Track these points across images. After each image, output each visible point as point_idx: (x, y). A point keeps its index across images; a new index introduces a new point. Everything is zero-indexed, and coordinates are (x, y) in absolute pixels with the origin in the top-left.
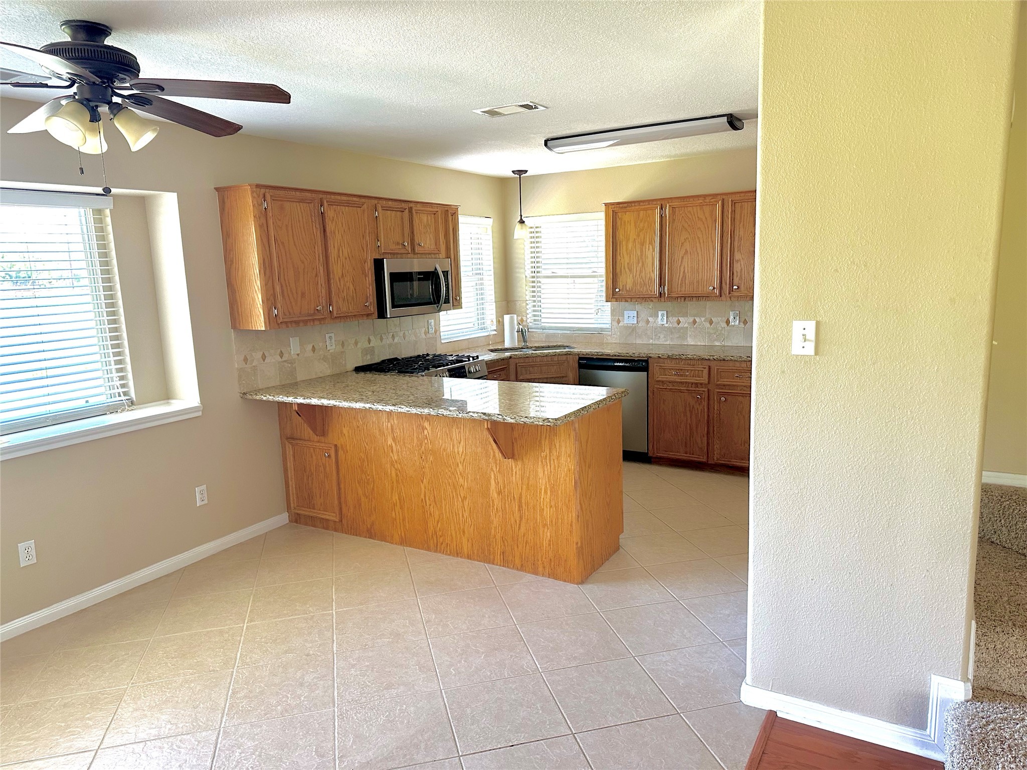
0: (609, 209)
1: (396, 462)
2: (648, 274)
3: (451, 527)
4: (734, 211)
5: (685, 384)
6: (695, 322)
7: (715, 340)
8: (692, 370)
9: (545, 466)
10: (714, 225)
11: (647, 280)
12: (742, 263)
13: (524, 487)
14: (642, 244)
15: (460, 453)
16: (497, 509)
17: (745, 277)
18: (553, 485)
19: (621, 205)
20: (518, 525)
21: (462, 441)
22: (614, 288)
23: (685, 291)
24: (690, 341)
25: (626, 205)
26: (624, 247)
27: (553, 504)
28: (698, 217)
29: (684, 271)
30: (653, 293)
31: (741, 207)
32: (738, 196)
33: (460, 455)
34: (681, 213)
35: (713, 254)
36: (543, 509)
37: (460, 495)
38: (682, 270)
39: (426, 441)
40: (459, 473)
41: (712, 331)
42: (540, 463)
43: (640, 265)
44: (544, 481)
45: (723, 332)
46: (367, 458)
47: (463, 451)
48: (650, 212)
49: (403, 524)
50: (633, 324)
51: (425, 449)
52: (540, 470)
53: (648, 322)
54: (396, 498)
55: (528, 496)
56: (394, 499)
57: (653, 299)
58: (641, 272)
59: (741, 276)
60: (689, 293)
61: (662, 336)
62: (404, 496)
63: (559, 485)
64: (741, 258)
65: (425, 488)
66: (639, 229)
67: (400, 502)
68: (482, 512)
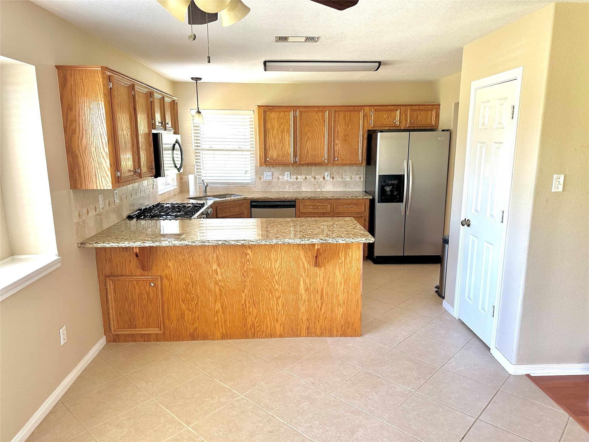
0: (260, 109)
1: (220, 281)
2: (287, 150)
3: (266, 319)
4: (335, 116)
5: (317, 213)
6: (306, 178)
7: (317, 188)
8: (321, 205)
9: (341, 268)
10: (324, 123)
11: (286, 154)
12: (339, 146)
13: (326, 283)
14: (282, 132)
15: (277, 268)
16: (304, 300)
17: (341, 153)
18: (346, 279)
19: (268, 108)
20: (319, 309)
21: (278, 261)
22: (266, 159)
23: (308, 160)
24: (304, 189)
25: (271, 108)
26: (271, 134)
27: (345, 291)
28: (315, 119)
29: (308, 149)
30: (289, 162)
31: (339, 114)
32: (337, 108)
33: (277, 270)
34: (305, 115)
35: (324, 140)
36: (338, 295)
37: (275, 296)
38: (306, 148)
39: (248, 263)
40: (275, 281)
41: (315, 183)
42: (337, 267)
43: (281, 144)
44: (340, 278)
45: (321, 184)
46: (192, 281)
47: (279, 266)
48: (286, 113)
49: (225, 324)
50: (269, 180)
51: (247, 269)
52: (337, 272)
53: (279, 178)
54: (218, 306)
55: (328, 289)
56: (217, 308)
57: (289, 165)
58: (282, 149)
59: (339, 152)
60: (311, 162)
61: (287, 187)
62: (227, 304)
63: (350, 279)
64: (338, 143)
65: (246, 296)
66: (280, 123)
67: (222, 309)
68: (292, 304)
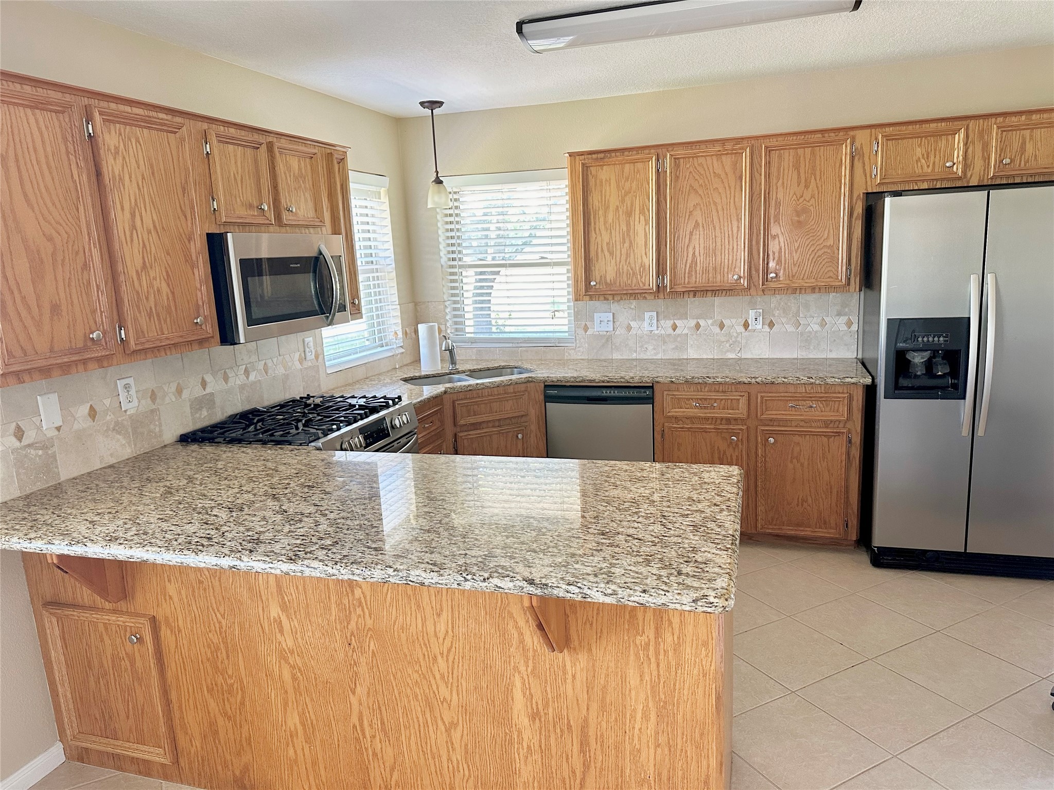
0: (575, 162)
1: (292, 652)
2: (640, 258)
3: (422, 780)
4: (768, 164)
5: (710, 420)
6: (698, 326)
7: (728, 351)
8: (722, 400)
9: (645, 665)
10: (739, 183)
11: (637, 268)
12: (782, 240)
13: (594, 706)
14: (629, 214)
15: (441, 636)
16: (529, 747)
17: (785, 261)
18: (665, 703)
19: (594, 156)
20: (578, 781)
21: (444, 614)
22: (588, 281)
23: (696, 281)
24: (692, 354)
25: (602, 155)
26: (602, 219)
27: (662, 739)
28: (715, 173)
29: (694, 253)
30: (647, 287)
31: (780, 156)
32: (775, 140)
33: (441, 640)
34: (688, 166)
35: (738, 227)
36: (639, 751)
37: (442, 719)
38: (691, 249)
39: (359, 611)
40: (438, 676)
41: (723, 339)
42: (632, 658)
43: (627, 245)
44: (642, 696)
45: (739, 339)
46: (226, 643)
47: (447, 632)
48: (639, 166)
49: (314, 771)
50: (607, 332)
51: (357, 628)
52: (633, 678)
53: (629, 328)
54: (294, 720)
55: (604, 724)
56: (290, 723)
57: (646, 295)
58: (628, 255)
59: (780, 257)
60: (702, 285)
61: (650, 348)
62: (313, 717)
63: (678, 703)
64: (779, 233)
65: (360, 704)
66: (623, 191)
67: (304, 729)
68: (494, 752)
